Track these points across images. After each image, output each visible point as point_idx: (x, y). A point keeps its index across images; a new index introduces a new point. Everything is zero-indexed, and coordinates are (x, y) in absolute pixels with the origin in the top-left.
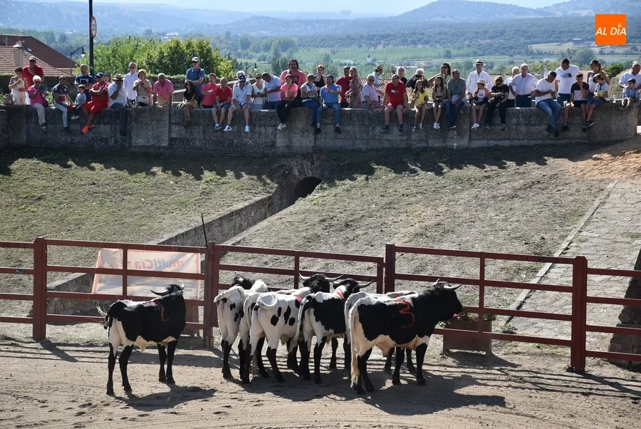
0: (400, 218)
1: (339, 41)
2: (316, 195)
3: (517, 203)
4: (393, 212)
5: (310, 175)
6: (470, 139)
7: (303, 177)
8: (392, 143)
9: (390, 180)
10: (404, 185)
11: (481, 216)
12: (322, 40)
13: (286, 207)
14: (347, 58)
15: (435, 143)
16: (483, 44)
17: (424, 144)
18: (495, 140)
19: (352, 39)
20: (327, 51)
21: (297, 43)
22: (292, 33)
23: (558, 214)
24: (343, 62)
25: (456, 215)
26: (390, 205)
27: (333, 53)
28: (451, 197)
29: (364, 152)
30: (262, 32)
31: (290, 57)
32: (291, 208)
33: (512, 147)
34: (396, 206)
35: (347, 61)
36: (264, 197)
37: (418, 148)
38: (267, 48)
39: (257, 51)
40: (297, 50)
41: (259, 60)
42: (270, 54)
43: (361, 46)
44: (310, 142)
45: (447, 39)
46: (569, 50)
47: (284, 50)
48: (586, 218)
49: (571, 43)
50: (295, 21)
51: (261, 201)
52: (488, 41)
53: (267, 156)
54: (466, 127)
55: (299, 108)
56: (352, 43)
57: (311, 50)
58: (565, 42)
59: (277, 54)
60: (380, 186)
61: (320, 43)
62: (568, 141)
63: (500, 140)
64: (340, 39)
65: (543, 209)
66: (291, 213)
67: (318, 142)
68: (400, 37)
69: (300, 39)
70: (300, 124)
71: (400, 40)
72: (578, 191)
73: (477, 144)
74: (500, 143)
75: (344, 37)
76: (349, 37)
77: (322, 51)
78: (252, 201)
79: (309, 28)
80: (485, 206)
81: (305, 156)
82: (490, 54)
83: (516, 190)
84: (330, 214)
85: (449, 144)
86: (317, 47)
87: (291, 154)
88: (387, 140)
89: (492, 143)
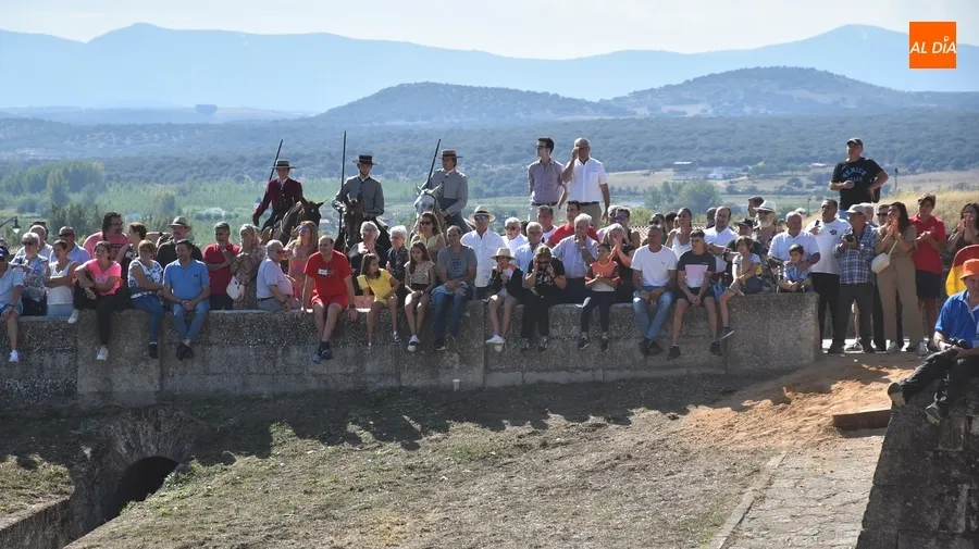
0: (347, 539)
1: (195, 168)
2: (165, 496)
3: (589, 502)
4: (333, 525)
5: (152, 451)
6: (488, 370)
7: (136, 457)
8: (326, 382)
9: (324, 459)
10: (353, 467)
11: (515, 530)
12: (159, 166)
13: (102, 523)
14: (212, 204)
15: (416, 379)
16: (493, 173)
17: (391, 383)
18: (538, 371)
19: (222, 165)
20: (170, 190)
21: (104, 174)
22: (92, 153)
23: (672, 523)
24: (203, 213)
25: (464, 530)
26: (325, 512)
27: (183, 193)
28: (452, 490)
29: (267, 401)
30: (26, 151)
31: (90, 203)
32: (112, 525)
33: (572, 385)
34: (338, 513)
35: (213, 210)
36: (53, 502)
37: (381, 390)
38: (38, 185)
39: (16, 189)
40: (104, 189)
41: (21, 210)
42: (45, 198)
43: (240, 179)
44: (152, 383)
45: (420, 164)
46: (666, 184)
47: (76, 189)
48: (727, 529)
49: (670, 172)
50: (98, 128)
51: (46, 514)
52: (503, 166)
53: (57, 414)
54: (477, 344)
55: (125, 312)
56: (221, 174)
57: (135, 188)
58: (659, 169)
59: (59, 196)
60: (304, 473)
61: (153, 173)
62: (684, 371)
63: (547, 370)
64: (196, 164)
65: (641, 514)
66: (113, 536)
67: (169, 383)
68: (323, 159)
69: (110, 164)
70: (130, 346)
71: (321, 165)
72: (708, 473)
73: (499, 379)
74: (547, 377)
75: (205, 159)
76: (214, 159)
77: (159, 190)
78: (25, 514)
79: (128, 142)
80: (522, 509)
81: (139, 412)
82: (508, 193)
83: (583, 473)
84: (198, 534)
85: (444, 380)
86: (148, 181)
87: (107, 408)
88: (315, 375)
89: (532, 377)
